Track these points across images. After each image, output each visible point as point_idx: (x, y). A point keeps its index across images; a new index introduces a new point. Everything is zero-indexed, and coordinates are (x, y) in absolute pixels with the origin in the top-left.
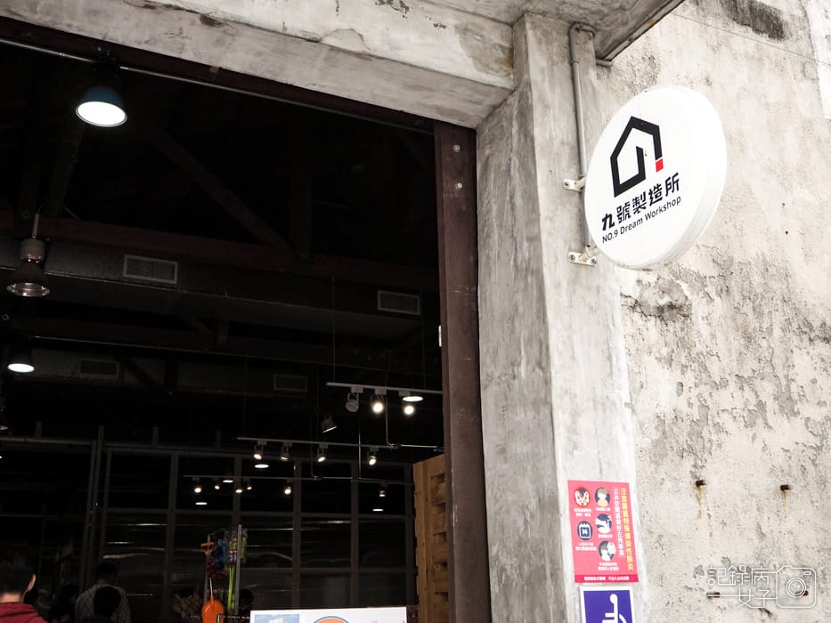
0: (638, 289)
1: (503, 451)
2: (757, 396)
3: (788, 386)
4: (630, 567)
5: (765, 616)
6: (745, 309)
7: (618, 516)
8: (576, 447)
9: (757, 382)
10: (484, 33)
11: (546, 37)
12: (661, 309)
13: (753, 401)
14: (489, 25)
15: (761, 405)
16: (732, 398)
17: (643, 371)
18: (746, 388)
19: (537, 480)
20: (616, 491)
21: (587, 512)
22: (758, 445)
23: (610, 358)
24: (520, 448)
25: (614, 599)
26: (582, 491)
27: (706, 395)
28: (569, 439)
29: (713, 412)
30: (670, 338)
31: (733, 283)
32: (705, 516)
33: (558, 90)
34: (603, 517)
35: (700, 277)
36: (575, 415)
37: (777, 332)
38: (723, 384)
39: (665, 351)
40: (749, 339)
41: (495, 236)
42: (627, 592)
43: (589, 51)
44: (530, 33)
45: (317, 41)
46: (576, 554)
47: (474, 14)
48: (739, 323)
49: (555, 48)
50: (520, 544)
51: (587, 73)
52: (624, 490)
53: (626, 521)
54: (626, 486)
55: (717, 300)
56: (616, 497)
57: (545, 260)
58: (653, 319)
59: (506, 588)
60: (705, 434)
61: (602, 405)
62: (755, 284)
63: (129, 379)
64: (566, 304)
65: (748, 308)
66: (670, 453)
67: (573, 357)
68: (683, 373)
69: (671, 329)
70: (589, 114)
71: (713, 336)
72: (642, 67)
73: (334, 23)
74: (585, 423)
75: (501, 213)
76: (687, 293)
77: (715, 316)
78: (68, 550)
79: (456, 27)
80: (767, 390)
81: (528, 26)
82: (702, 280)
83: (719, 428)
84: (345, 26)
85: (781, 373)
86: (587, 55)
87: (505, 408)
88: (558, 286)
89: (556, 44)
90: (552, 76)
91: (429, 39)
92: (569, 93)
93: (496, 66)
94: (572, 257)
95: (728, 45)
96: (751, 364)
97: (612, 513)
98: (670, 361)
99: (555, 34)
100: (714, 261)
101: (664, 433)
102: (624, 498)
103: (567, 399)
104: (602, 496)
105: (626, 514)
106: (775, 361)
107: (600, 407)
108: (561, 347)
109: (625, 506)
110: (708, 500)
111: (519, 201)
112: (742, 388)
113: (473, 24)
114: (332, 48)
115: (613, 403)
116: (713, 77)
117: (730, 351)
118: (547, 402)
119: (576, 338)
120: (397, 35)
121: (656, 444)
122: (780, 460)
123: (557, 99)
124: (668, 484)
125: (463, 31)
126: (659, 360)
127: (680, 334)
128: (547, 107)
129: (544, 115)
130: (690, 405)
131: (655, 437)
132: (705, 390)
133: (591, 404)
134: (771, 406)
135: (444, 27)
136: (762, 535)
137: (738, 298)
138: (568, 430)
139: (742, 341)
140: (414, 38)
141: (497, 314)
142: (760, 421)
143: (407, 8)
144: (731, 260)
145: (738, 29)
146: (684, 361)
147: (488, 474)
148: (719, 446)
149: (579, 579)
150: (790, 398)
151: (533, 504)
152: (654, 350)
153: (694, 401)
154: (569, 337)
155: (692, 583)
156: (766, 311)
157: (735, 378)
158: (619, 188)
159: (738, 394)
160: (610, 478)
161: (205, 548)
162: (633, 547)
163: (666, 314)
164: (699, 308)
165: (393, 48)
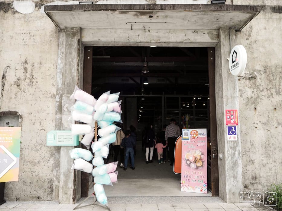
0: (245, 75)
1: (218, 105)
2: (271, 92)
3: (279, 90)
4: (237, 123)
5: (268, 131)
6: (270, 75)
7: (235, 115)
8: (227, 104)
9: (271, 90)
10: (213, 33)
11: (224, 32)
12: (249, 78)
13: (270, 93)
14: (214, 31)
15: (272, 94)
16: (265, 93)
17: (245, 90)
18: (268, 90)
19: (222, 109)
20: (235, 111)
21: (229, 115)
22: (270, 101)
23: (235, 89)
24: (220, 104)
25: (233, 128)
26: (228, 111)
27: (259, 93)
28: (226, 103)
29: (260, 96)
30: (251, 83)
31: (267, 71)
32: (256, 114)
33: (226, 41)
34: (232, 115)
35: (259, 71)
36: (227, 99)
37: (278, 79)
38: (263, 90)
39: (250, 86)
40: (270, 81)
41: (217, 68)
42: (236, 127)
43: (234, 32)
44: (221, 32)
45: (182, 42)
46: (226, 121)
47: (211, 30)
48: (268, 78)
49: (226, 33)
50: (220, 119)
51: (233, 36)
52: (236, 111)
53: (236, 116)
54: (237, 110)
55: (263, 74)
56: (235, 112)
57: (223, 74)
58: (248, 80)
59: (218, 126)
60: (258, 100)
61: (233, 97)
62: (273, 70)
63: (168, 82)
64: (227, 81)
65: (271, 75)
66: (249, 104)
67: (228, 90)
68: (254, 89)
69: (252, 81)
70: (233, 45)
71: (261, 82)
72: (248, 29)
73: (185, 38)
74: (229, 100)
75: (218, 64)
76: (256, 74)
77: (262, 78)
78: (160, 117)
79: (207, 33)
80: (273, 91)
81: (221, 30)
82: (260, 71)
83: (261, 99)
84: (187, 38)
85: (277, 87)
86: (233, 33)
87: (218, 98)
88: (225, 78)
89: (226, 32)
90: (225, 39)
91: (202, 37)
92: (229, 42)
93: (215, 39)
94: (228, 73)
95: (271, 19)
96: (270, 86)
97: (234, 115)
98: (251, 87)
99: (226, 30)
100: (263, 67)
101: (249, 100)
102: (236, 112)
103: (226, 97)
104: (232, 112)
105: (236, 115)
106: (276, 85)
107: (232, 98)
108: (225, 88)
109: (236, 113)
110: (257, 112)
111: (220, 63)
112: (267, 91)
113: (211, 31)
114: (185, 43)
115: (235, 97)
116: (267, 27)
117: (265, 84)
118: (223, 98)
119: (228, 87)
120: (196, 38)
121: (246, 102)
122: (275, 103)
123: (226, 43)
124: (249, 109)
125: (209, 33)
126: (248, 87)
127: (254, 82)
128: (224, 45)
129: (223, 47)
130: (255, 95)
131: (246, 101)
132: (258, 92)
133: (231, 97)
134: (274, 93)
135: (205, 34)
136: (269, 117)
137: (268, 73)
138: (226, 102)
139: (268, 82)
140: (199, 37)
141: (217, 82)
142: (271, 97)
143: (198, 32)
144: (268, 66)
145: (274, 14)
146: (254, 87)
147: (216, 108)
148: (261, 102)
149: (227, 125)
150: (279, 92)
151: (221, 113)
152: (247, 86)
153: (256, 94)
154: (227, 87)
155: (252, 125)
156: (275, 75)
157: (266, 89)
158: (233, 62)
159: (266, 92)
160: (234, 109)
161: (183, 118)
162: (237, 120)
163: (251, 79)
164: (259, 76)
165: (196, 40)
